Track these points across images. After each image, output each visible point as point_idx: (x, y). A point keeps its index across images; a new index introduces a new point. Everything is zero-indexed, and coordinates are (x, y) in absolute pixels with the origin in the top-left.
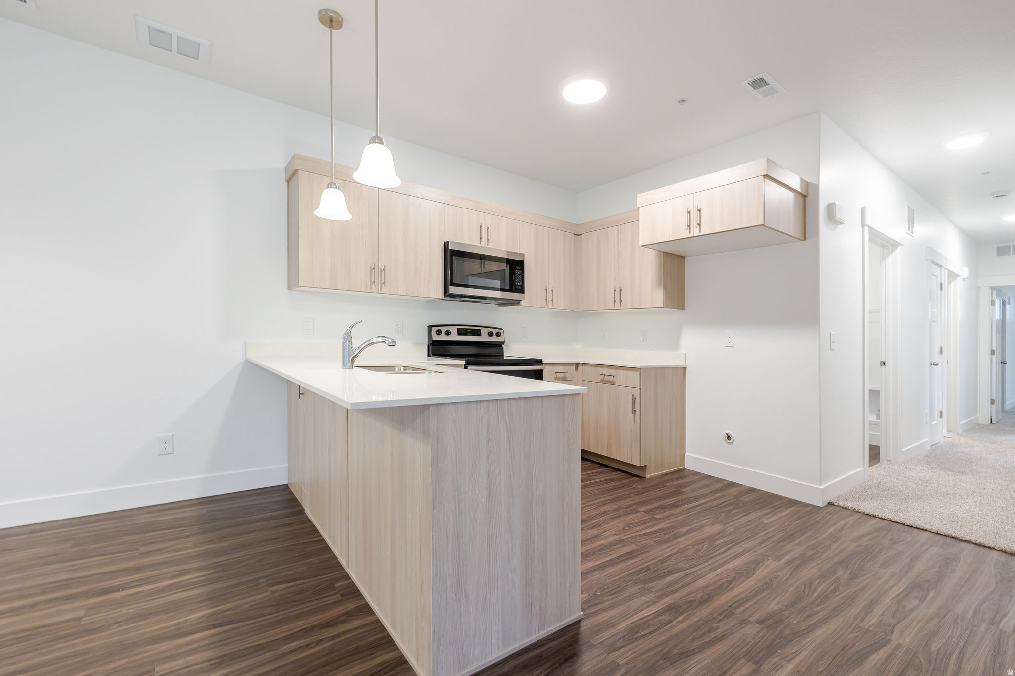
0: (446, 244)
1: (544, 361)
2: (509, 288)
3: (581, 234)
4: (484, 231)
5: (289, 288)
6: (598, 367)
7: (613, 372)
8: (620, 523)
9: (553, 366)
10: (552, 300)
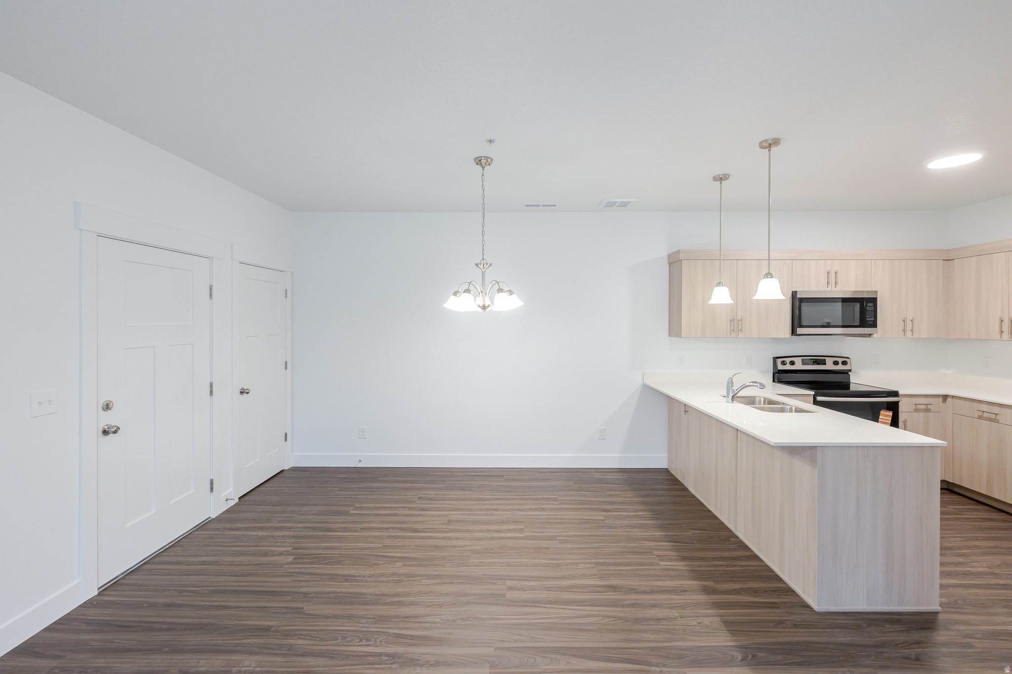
0: (794, 294)
1: (901, 392)
2: (859, 324)
3: (954, 259)
4: (832, 277)
5: (669, 336)
6: (974, 402)
7: (996, 410)
8: (997, 560)
9: (911, 397)
10: (912, 330)
